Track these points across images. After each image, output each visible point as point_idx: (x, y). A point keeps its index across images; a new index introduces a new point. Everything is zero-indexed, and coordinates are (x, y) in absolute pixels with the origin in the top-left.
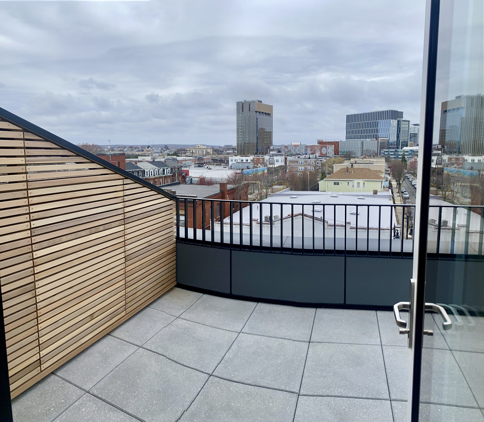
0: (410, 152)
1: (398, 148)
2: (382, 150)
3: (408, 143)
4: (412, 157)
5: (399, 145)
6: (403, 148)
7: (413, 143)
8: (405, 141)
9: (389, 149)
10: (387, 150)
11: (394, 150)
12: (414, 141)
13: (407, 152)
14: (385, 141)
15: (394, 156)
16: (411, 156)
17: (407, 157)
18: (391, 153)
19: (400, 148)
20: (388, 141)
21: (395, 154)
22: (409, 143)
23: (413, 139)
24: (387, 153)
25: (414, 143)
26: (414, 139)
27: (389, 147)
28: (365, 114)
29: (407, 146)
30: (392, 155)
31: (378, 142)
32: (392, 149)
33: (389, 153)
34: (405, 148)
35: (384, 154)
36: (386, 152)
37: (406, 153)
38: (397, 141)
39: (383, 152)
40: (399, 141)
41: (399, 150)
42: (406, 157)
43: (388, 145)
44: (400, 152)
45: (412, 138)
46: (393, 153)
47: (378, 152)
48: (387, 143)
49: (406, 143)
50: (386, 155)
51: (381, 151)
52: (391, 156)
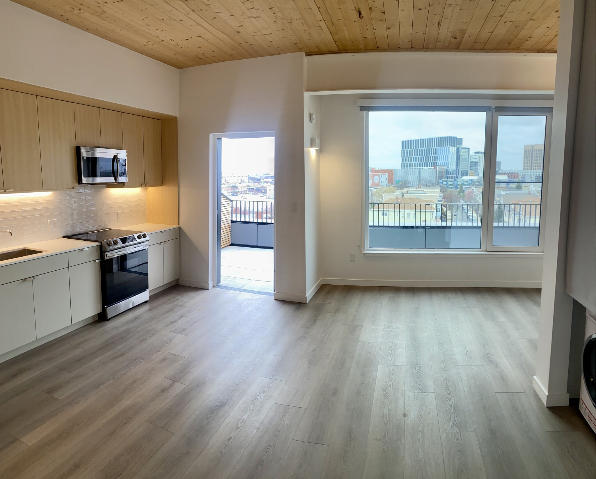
0: (470, 182)
1: (457, 177)
2: (440, 180)
3: (467, 172)
4: (470, 187)
5: (459, 174)
6: (462, 177)
7: (474, 172)
8: (465, 170)
9: (448, 178)
10: (446, 180)
11: (453, 180)
12: (475, 170)
13: (467, 181)
14: (444, 170)
15: (452, 186)
17: (465, 187)
18: (449, 183)
19: (460, 177)
20: (447, 169)
21: (454, 183)
22: (469, 172)
23: (473, 168)
24: (446, 183)
25: (475, 172)
26: (475, 168)
27: (448, 176)
28: (422, 140)
29: (467, 175)
30: (451, 185)
31: (436, 171)
32: (451, 178)
33: (447, 183)
34: (465, 178)
35: (442, 183)
36: (445, 181)
37: (465, 183)
38: (457, 169)
39: (441, 181)
40: (459, 169)
41: (458, 180)
42: (464, 187)
43: (447, 174)
44: (460, 181)
45: (473, 167)
46: (451, 183)
47: (436, 181)
48: (446, 172)
49: (466, 172)
50: (445, 184)
51: (440, 181)
52: (450, 186)
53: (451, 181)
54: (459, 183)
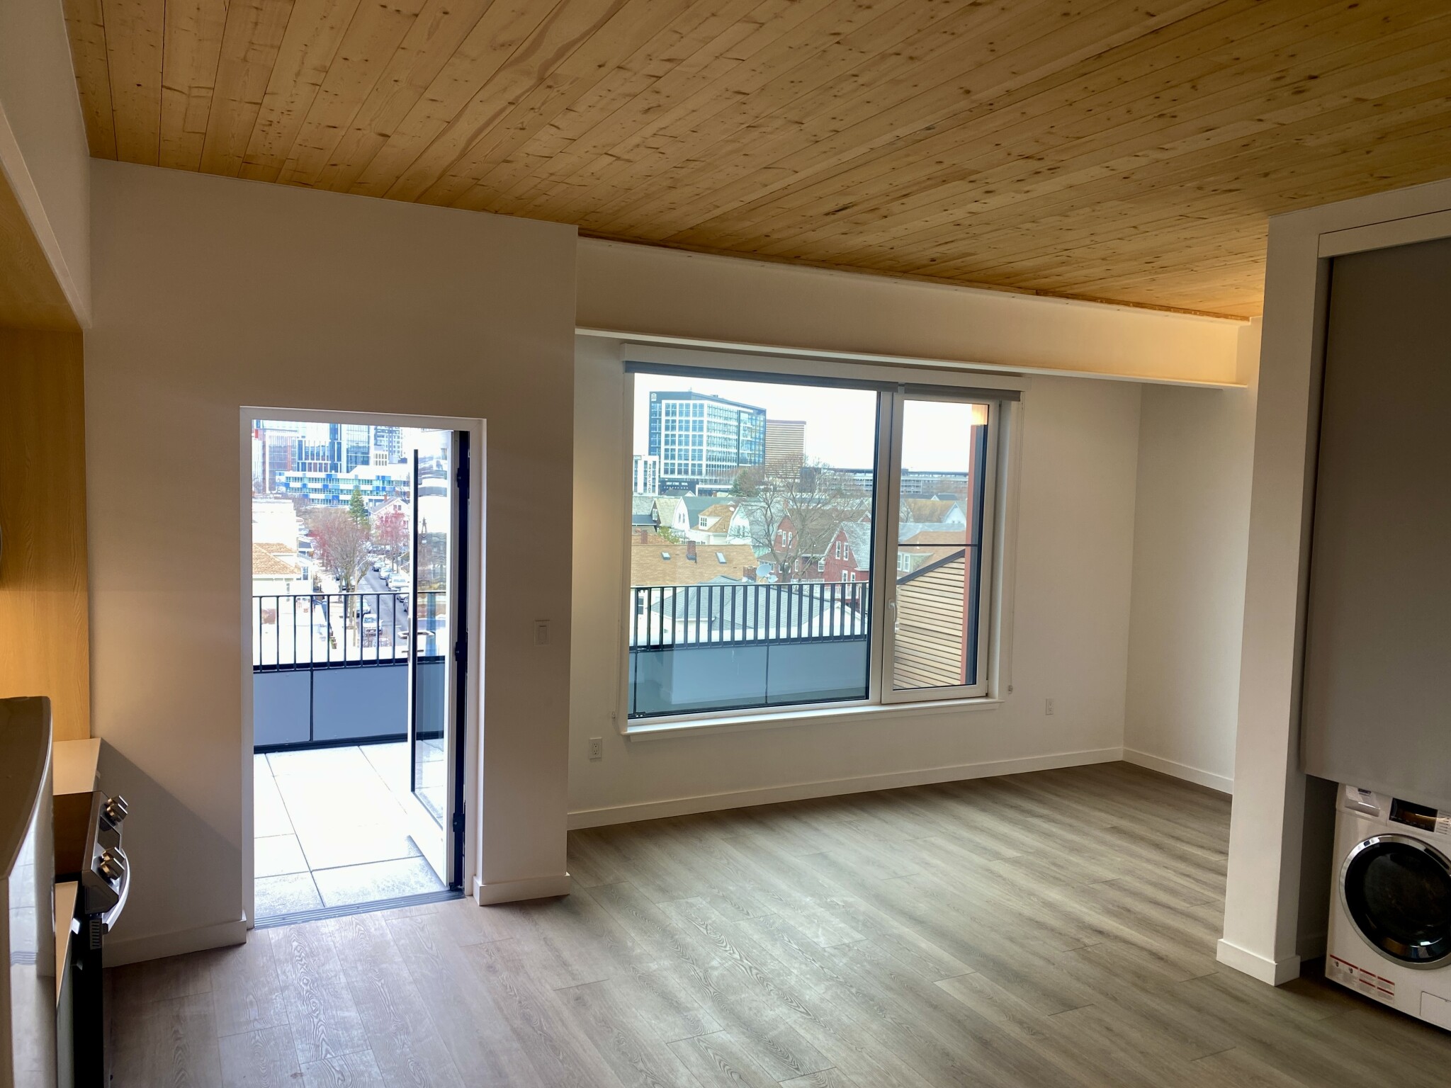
0: (379, 484)
1: (335, 467)
2: (280, 474)
3: (368, 453)
4: (386, 500)
5: (339, 459)
6: (352, 468)
7: (387, 453)
8: (361, 445)
9: (304, 470)
10: (300, 474)
11: (322, 475)
12: (390, 447)
13: (369, 482)
14: (289, 444)
15: (322, 496)
16: (383, 498)
17: (370, 500)
18: (311, 485)
19: (344, 468)
20: (300, 442)
21: (325, 487)
22: (373, 452)
23: (385, 441)
24: (298, 485)
25: (391, 452)
26: (390, 442)
27: (304, 464)
29: (366, 462)
30: (316, 490)
31: (264, 446)
32: (315, 471)
33: (305, 486)
34: (361, 471)
35: (287, 485)
36: (296, 479)
37: (363, 487)
38: (332, 444)
39: (283, 479)
40: (339, 444)
41: (339, 475)
42: (365, 499)
43: (300, 458)
44: (346, 479)
45: (383, 437)
46: (319, 485)
47: (264, 479)
48: (297, 450)
49: (363, 453)
50: (296, 490)
51: (277, 477)
52: (312, 496)
53: (316, 480)
54: (342, 486)
